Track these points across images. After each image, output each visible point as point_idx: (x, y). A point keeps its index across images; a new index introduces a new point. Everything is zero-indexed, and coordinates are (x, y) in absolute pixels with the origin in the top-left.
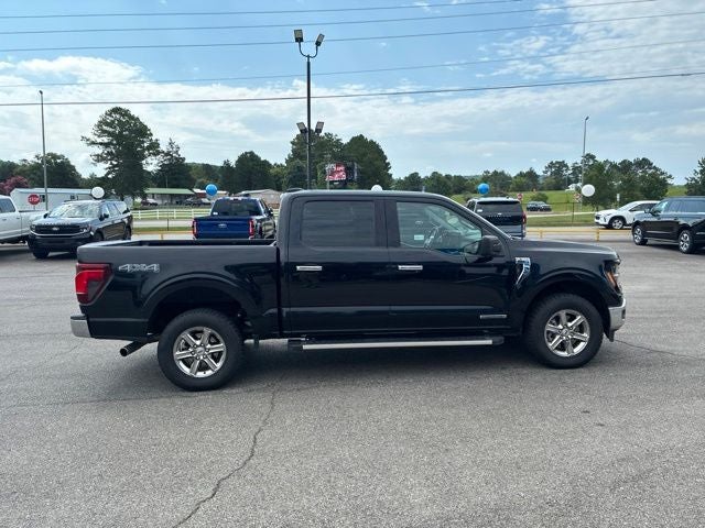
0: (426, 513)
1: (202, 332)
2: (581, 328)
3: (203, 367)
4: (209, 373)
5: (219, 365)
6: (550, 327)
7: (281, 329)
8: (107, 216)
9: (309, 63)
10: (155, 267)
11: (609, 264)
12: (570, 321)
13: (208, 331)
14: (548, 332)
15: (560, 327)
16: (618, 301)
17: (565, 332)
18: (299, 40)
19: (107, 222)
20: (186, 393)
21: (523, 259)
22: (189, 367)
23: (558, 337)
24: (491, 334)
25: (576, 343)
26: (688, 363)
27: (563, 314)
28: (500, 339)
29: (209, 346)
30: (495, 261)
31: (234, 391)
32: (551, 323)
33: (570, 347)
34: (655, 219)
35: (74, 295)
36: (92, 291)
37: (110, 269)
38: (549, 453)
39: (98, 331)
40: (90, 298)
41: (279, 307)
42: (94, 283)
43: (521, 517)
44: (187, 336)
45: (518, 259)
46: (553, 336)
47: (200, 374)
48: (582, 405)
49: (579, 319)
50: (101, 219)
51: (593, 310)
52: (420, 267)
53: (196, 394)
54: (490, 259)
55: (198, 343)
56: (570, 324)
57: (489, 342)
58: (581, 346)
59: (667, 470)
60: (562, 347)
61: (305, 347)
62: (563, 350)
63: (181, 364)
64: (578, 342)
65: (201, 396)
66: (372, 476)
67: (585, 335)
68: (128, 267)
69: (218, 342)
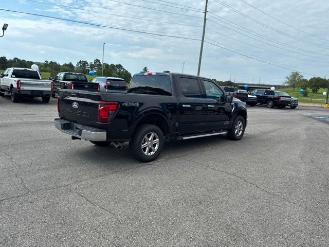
1: (151, 134)
2: (241, 127)
3: (150, 151)
4: (152, 153)
5: (156, 149)
10: (137, 105)
13: (154, 134)
17: (238, 128)
21: (233, 104)
27: (238, 122)
32: (236, 125)
36: (110, 116)
40: (109, 119)
47: (149, 154)
49: (241, 123)
52: (214, 106)
57: (226, 133)
58: (240, 133)
60: (237, 134)
63: (143, 150)
68: (127, 104)
69: (156, 139)
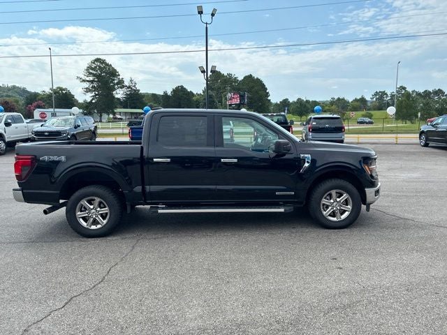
0: (192, 325)
1: (94, 200)
2: (346, 202)
3: (95, 222)
4: (99, 226)
5: (105, 222)
6: (324, 201)
7: (145, 200)
8: (79, 126)
9: (207, 28)
10: (63, 158)
11: (367, 159)
12: (339, 197)
13: (97, 200)
14: (324, 205)
15: (332, 201)
16: (373, 184)
17: (335, 204)
18: (201, 13)
19: (79, 130)
20: (85, 239)
21: (306, 156)
22: (86, 222)
23: (330, 208)
24: (284, 205)
25: (343, 212)
26: (422, 227)
27: (334, 192)
28: (290, 208)
29: (99, 209)
30: (287, 156)
31: (114, 238)
32: (325, 198)
33: (339, 214)
34: (434, 129)
35: (14, 175)
36: (25, 173)
37: (35, 159)
38: (295, 287)
39: (29, 198)
40: (23, 177)
41: (143, 185)
42: (26, 168)
43: (254, 331)
44: (84, 202)
45: (302, 155)
46: (327, 207)
47: (93, 227)
48: (334, 254)
49: (345, 196)
50: (76, 127)
51: (354, 190)
52: (236, 160)
53: (90, 239)
54: (284, 155)
55: (92, 207)
56: (338, 200)
57: (282, 210)
58: (346, 214)
59: (370, 302)
60: (333, 215)
61: (160, 211)
62: (334, 216)
63: (81, 220)
64: (345, 211)
65: (91, 241)
66: (171, 297)
67: (349, 207)
68: (46, 158)
69: (105, 207)
